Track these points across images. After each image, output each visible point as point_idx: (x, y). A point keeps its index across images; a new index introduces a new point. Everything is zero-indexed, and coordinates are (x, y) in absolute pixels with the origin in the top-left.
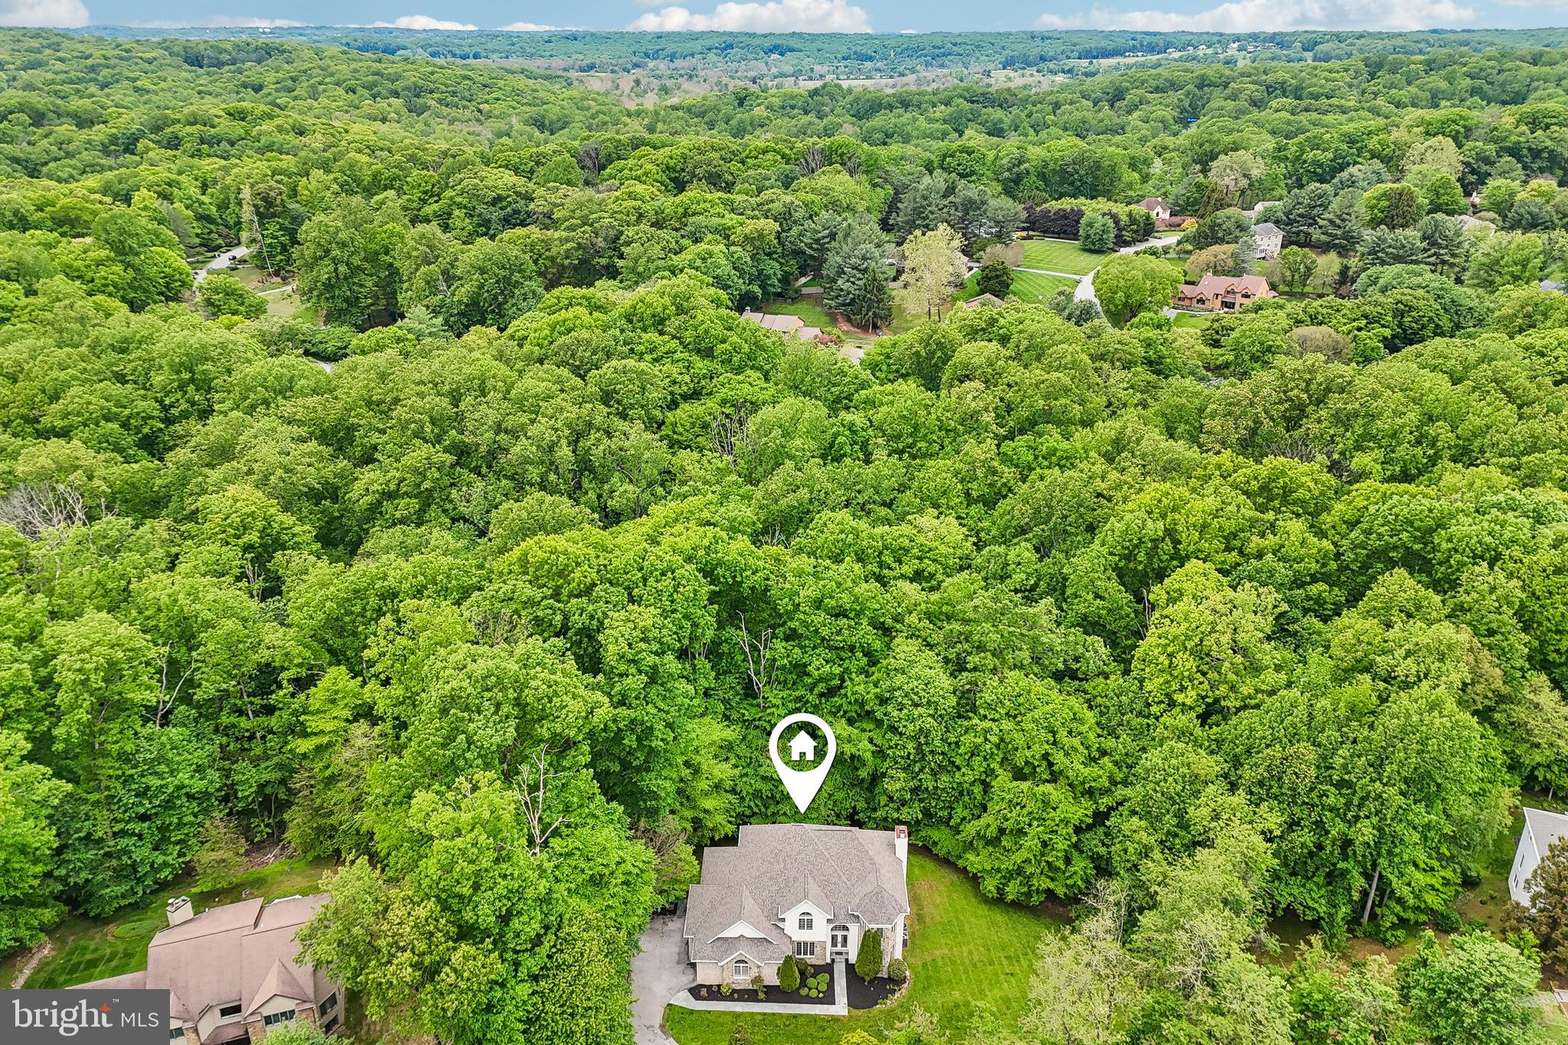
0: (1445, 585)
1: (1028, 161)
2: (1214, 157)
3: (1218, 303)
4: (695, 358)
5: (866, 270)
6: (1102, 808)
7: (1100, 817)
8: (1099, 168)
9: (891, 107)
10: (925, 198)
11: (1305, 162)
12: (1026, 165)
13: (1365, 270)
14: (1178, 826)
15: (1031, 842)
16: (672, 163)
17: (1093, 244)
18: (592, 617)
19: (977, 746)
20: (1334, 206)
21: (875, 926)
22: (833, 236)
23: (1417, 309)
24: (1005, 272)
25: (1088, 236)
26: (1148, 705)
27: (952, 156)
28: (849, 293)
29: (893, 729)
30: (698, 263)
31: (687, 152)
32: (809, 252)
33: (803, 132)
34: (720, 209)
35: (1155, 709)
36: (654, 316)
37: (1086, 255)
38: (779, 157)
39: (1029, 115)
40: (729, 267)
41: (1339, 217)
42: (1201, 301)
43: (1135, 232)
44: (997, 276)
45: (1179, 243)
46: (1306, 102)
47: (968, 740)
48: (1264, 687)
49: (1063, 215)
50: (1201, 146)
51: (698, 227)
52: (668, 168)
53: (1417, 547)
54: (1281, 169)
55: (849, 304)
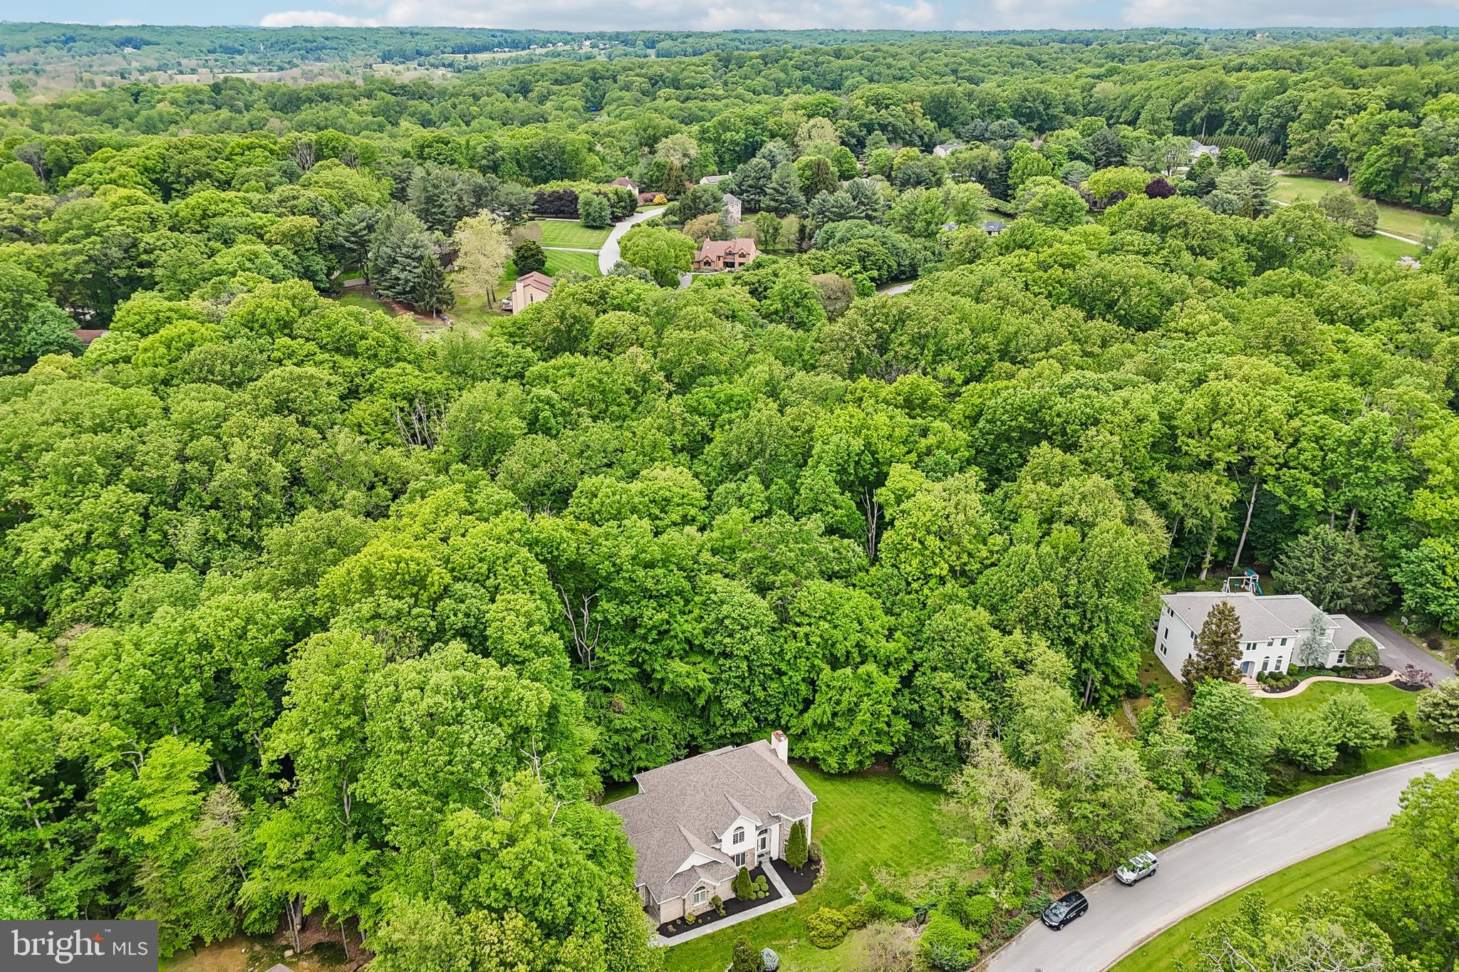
0: (1069, 447)
1: (501, 149)
2: (656, 140)
3: (721, 264)
4: (337, 357)
5: (421, 258)
6: (905, 674)
7: (906, 681)
8: (563, 153)
9: (310, 101)
10: (436, 187)
11: (724, 142)
12: (501, 153)
13: (819, 227)
14: (977, 669)
15: (863, 716)
16: (150, 164)
17: (594, 220)
18: (467, 615)
19: (803, 650)
20: (775, 176)
21: (797, 819)
22: (370, 228)
23: (873, 254)
24: (539, 252)
25: (588, 215)
26: (908, 584)
27: (428, 146)
28: (407, 281)
29: (725, 655)
30: (248, 265)
31: (163, 151)
32: (348, 245)
33: (225, 127)
34: (241, 208)
35: (915, 586)
36: (278, 320)
37: (590, 231)
38: (267, 153)
39: (454, 106)
40: (280, 267)
41: (781, 185)
42: (707, 263)
43: (624, 208)
44: (533, 256)
45: (665, 215)
46: (686, 92)
47: (792, 646)
48: (996, 548)
49: (556, 197)
50: (645, 130)
51: (226, 229)
52: (146, 169)
53: (1031, 425)
54: (710, 148)
55: (409, 292)
